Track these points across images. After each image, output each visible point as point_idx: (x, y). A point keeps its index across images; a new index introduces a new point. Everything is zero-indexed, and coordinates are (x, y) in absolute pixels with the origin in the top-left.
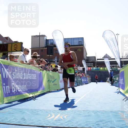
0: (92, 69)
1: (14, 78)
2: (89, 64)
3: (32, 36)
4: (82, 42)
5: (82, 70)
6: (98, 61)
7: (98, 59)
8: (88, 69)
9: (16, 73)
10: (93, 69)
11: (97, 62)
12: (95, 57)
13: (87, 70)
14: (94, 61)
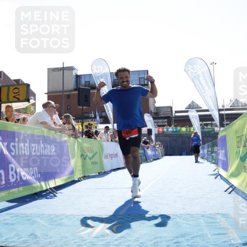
0: (165, 130)
1: (13, 154)
2: (161, 121)
3: (48, 69)
5: (146, 133)
6: (177, 114)
7: (176, 112)
8: (158, 131)
9: (16, 144)
10: (167, 130)
11: (176, 117)
12: (171, 108)
14: (169, 115)
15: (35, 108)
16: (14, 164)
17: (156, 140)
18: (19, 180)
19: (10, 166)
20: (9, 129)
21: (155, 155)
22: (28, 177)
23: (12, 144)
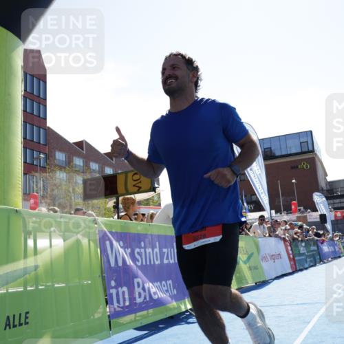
1: (139, 264)
2: (338, 201)
4: (310, 142)
5: (318, 220)
8: (336, 216)
9: (143, 250)
13: (333, 218)
15: (159, 197)
16: (141, 278)
17: (334, 230)
18: (148, 299)
19: (136, 280)
20: (133, 231)
21: (334, 252)
22: (161, 295)
23: (137, 250)
